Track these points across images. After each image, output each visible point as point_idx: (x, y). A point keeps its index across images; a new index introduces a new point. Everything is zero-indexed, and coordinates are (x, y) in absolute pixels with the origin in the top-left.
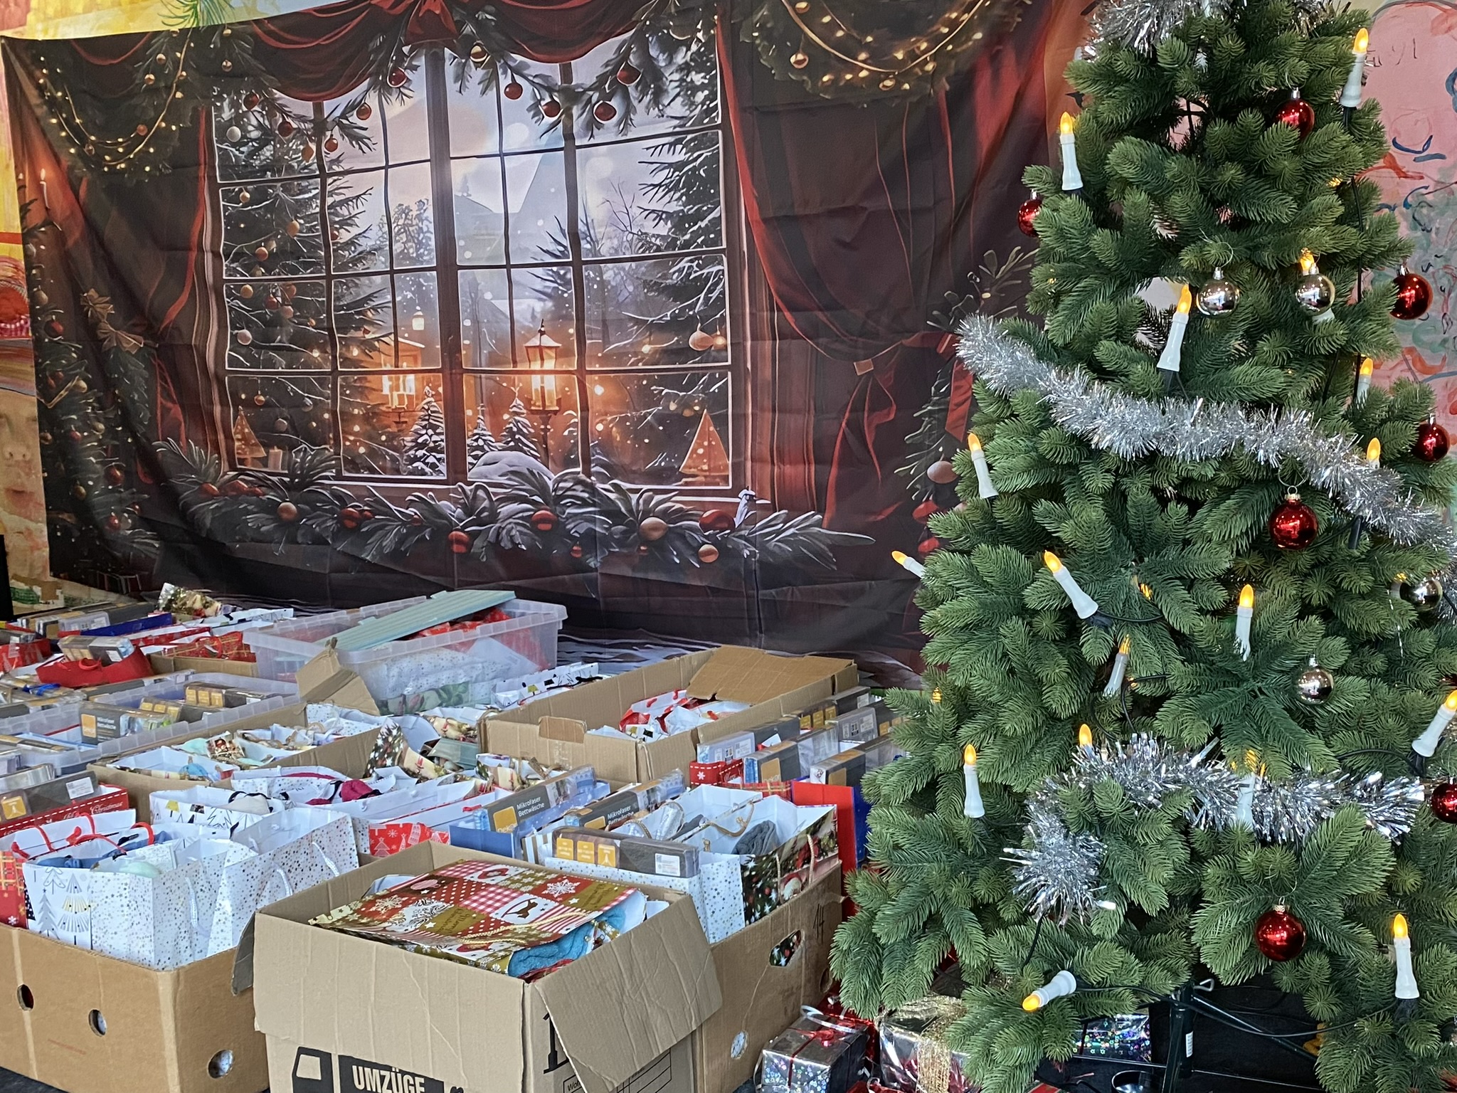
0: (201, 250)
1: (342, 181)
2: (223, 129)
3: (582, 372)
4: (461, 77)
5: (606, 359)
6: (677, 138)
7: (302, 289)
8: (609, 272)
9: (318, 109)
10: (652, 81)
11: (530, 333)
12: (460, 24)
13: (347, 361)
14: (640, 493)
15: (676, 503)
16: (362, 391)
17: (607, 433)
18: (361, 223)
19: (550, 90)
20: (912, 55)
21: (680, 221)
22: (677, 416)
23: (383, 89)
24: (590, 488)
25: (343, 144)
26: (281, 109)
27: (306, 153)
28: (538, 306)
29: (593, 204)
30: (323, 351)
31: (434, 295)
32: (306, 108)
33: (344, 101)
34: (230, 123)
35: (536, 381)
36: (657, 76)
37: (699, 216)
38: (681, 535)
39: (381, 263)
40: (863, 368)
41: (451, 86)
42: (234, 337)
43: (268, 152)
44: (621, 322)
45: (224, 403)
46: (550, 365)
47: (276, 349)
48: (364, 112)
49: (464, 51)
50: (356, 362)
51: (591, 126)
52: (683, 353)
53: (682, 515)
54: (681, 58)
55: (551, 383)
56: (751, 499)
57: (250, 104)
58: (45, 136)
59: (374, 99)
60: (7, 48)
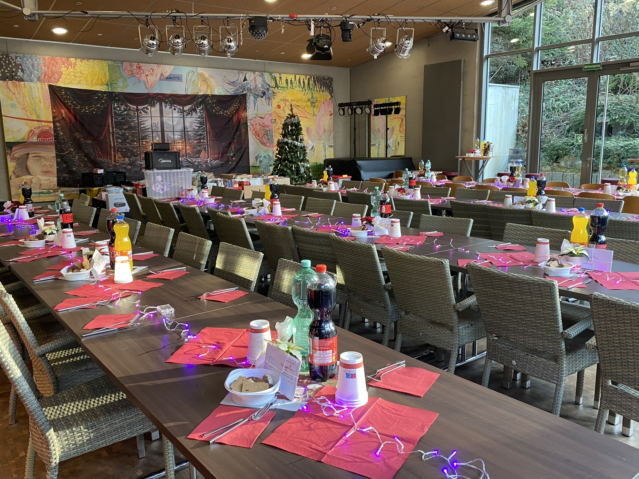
0: (109, 126)
1: (142, 118)
2: (115, 108)
3: (186, 145)
4: (166, 106)
5: (189, 143)
6: (199, 118)
7: (133, 133)
8: (189, 133)
9: (137, 107)
10: (195, 110)
11: (177, 140)
12: (165, 100)
13: (142, 144)
14: (194, 160)
15: (200, 161)
16: (146, 149)
17: (189, 153)
18: (146, 124)
19: (181, 110)
20: (227, 112)
21: (199, 127)
22: (199, 150)
23: (151, 106)
24: (187, 160)
25: (143, 113)
26: (129, 107)
27: (135, 113)
28: (178, 137)
29: (187, 124)
30: (137, 142)
31: (160, 135)
32: (135, 107)
33: (142, 107)
34: (117, 107)
35: (178, 147)
36: (196, 110)
37: (202, 127)
38: (200, 164)
39: (150, 130)
40: (224, 144)
41: (164, 107)
42: (116, 141)
43: (125, 112)
44: (191, 139)
45: (114, 151)
46: (180, 144)
47: (127, 143)
48: (148, 109)
49: (166, 103)
50: (144, 144)
51: (187, 115)
52: (200, 142)
53: (201, 162)
54: (199, 108)
55: (180, 147)
56: (210, 160)
57: (122, 105)
58: (64, 104)
59: (149, 107)
60: (50, 86)
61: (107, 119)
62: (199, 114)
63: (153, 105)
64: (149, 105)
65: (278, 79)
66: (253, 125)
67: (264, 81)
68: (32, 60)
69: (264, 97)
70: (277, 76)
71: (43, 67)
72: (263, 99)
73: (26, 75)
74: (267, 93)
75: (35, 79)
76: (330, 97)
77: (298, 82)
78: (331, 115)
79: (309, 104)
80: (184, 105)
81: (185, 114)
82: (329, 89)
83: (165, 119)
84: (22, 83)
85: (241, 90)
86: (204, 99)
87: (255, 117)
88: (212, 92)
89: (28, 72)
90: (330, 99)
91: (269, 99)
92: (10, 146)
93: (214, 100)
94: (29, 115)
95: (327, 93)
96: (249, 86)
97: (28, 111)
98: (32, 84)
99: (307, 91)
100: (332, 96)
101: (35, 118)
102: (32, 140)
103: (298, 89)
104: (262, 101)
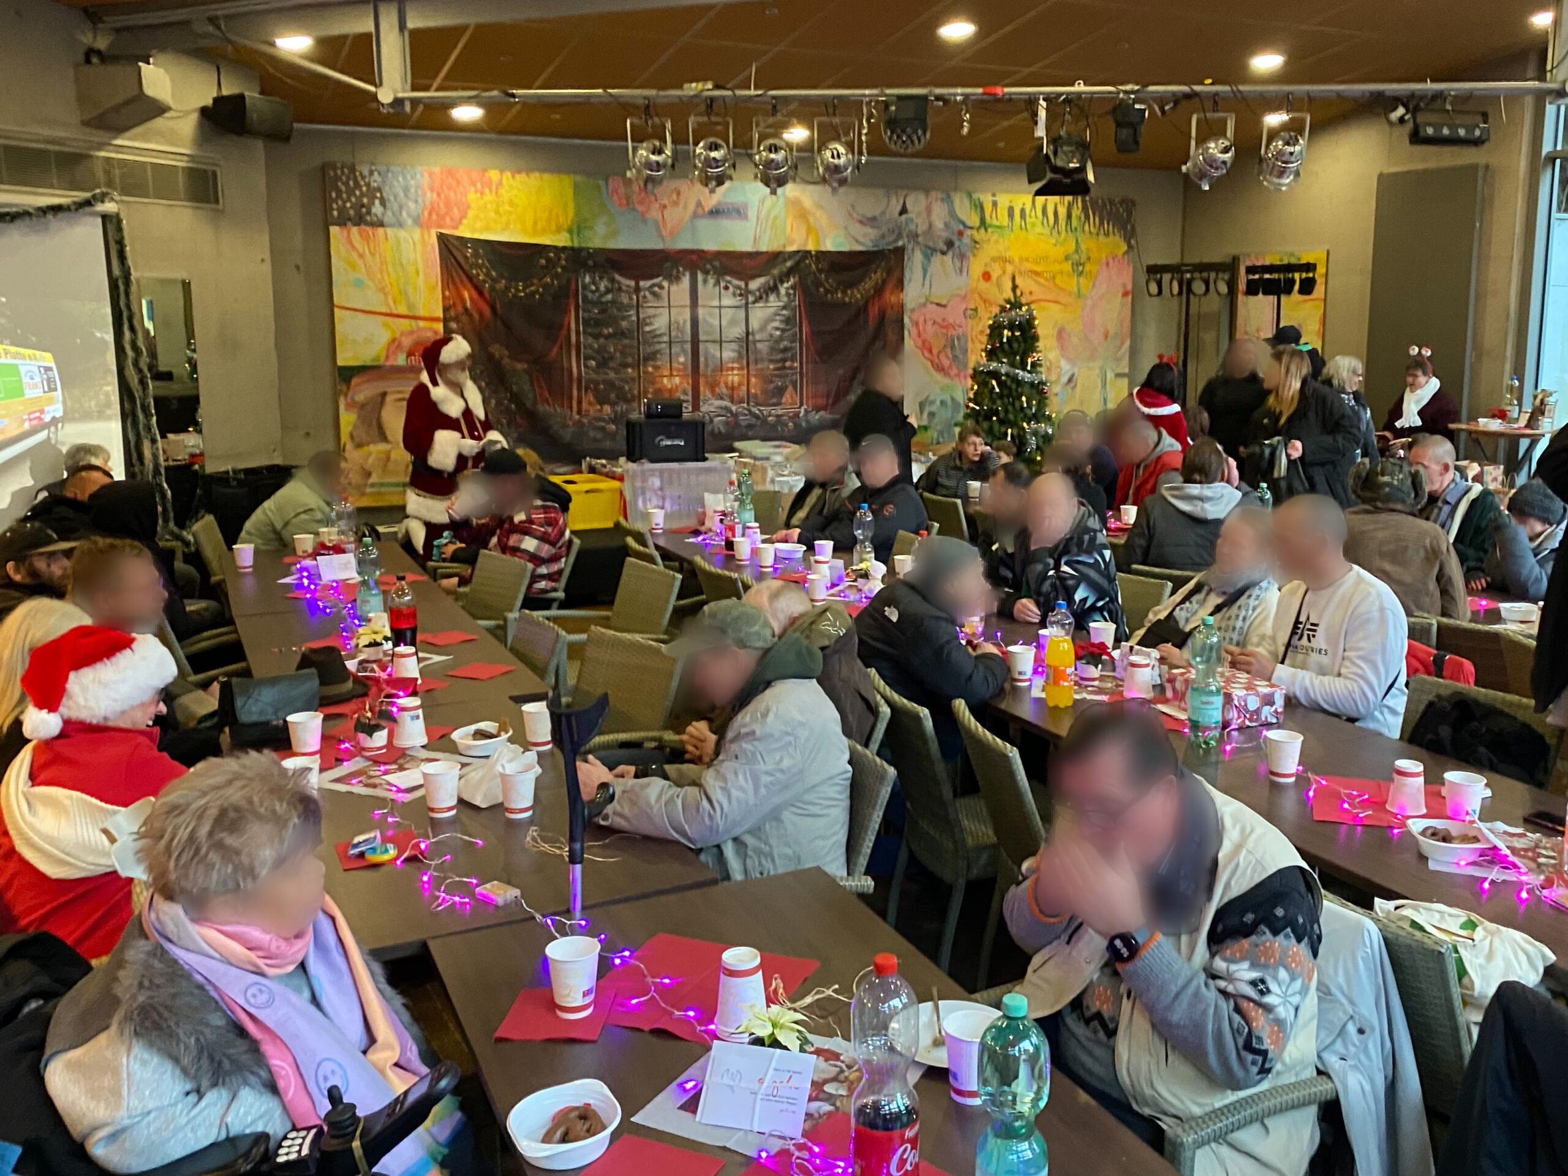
1: (648, 310)
2: (585, 287)
3: (748, 375)
4: (705, 281)
5: (757, 370)
7: (625, 346)
9: (637, 284)
10: (775, 289)
11: (728, 363)
12: (705, 265)
13: (646, 372)
14: (766, 410)
16: (653, 383)
17: (755, 393)
18: (657, 325)
19: (740, 289)
20: (852, 293)
21: (783, 331)
22: (780, 387)
23: (671, 282)
24: (750, 411)
25: (650, 297)
26: (618, 282)
27: (631, 299)
28: (732, 354)
29: (754, 324)
30: (633, 368)
31: (689, 351)
32: (632, 283)
33: (650, 282)
34: (589, 284)
35: (729, 378)
36: (778, 289)
37: (790, 330)
38: (781, 422)
39: (666, 339)
40: (841, 371)
41: (700, 284)
42: (586, 366)
43: (609, 297)
44: (762, 360)
45: (579, 390)
46: (735, 372)
47: (609, 368)
48: (661, 287)
49: (706, 272)
50: (650, 373)
51: (755, 301)
52: (784, 368)
53: (782, 416)
54: (785, 285)
55: (736, 379)
56: (805, 410)
57: (601, 278)
58: (470, 278)
59: (665, 284)
60: (442, 238)
61: (567, 312)
62: (785, 299)
63: (675, 279)
64: (665, 278)
65: (988, 208)
66: (917, 324)
67: (952, 213)
68: (404, 178)
69: (950, 254)
70: (987, 200)
71: (429, 194)
72: (948, 258)
73: (389, 213)
74: (957, 244)
75: (410, 222)
76: (1126, 248)
77: (1039, 213)
78: (1125, 294)
79: (1067, 267)
80: (748, 277)
81: (751, 299)
82: (1124, 228)
83: (701, 312)
84: (380, 231)
85: (891, 238)
86: (797, 264)
87: (924, 305)
88: (818, 243)
89: (396, 206)
90: (1126, 253)
91: (962, 257)
92: (347, 375)
93: (823, 265)
94: (392, 304)
95: (1117, 238)
96: (912, 227)
97: (389, 296)
98: (402, 234)
99: (1063, 234)
100: (1130, 246)
101: (403, 310)
102: (395, 360)
103: (1039, 229)
104: (943, 264)
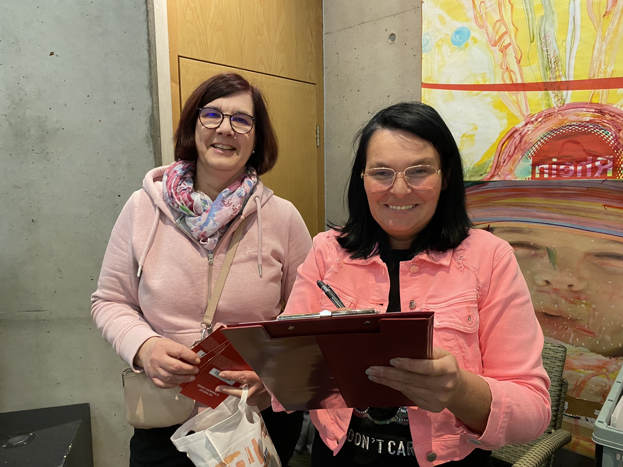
94: (514, 66)
97: (510, 49)
101: (534, 74)
102: (511, 172)
